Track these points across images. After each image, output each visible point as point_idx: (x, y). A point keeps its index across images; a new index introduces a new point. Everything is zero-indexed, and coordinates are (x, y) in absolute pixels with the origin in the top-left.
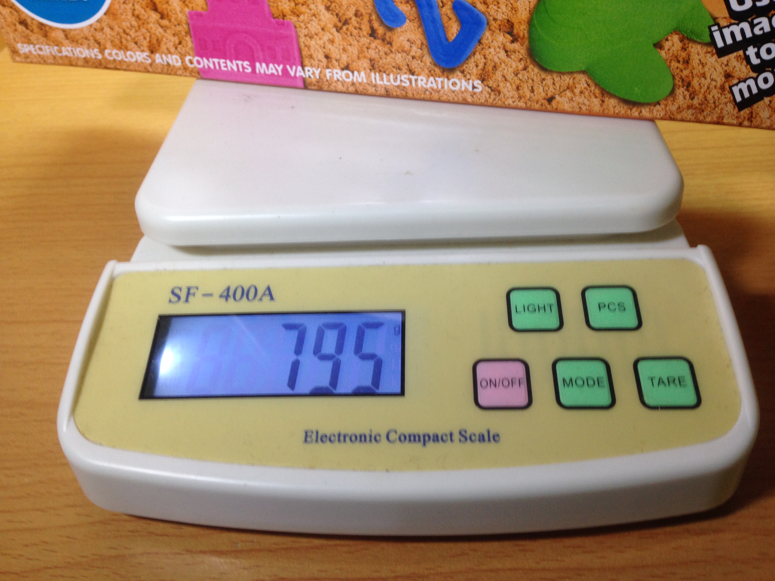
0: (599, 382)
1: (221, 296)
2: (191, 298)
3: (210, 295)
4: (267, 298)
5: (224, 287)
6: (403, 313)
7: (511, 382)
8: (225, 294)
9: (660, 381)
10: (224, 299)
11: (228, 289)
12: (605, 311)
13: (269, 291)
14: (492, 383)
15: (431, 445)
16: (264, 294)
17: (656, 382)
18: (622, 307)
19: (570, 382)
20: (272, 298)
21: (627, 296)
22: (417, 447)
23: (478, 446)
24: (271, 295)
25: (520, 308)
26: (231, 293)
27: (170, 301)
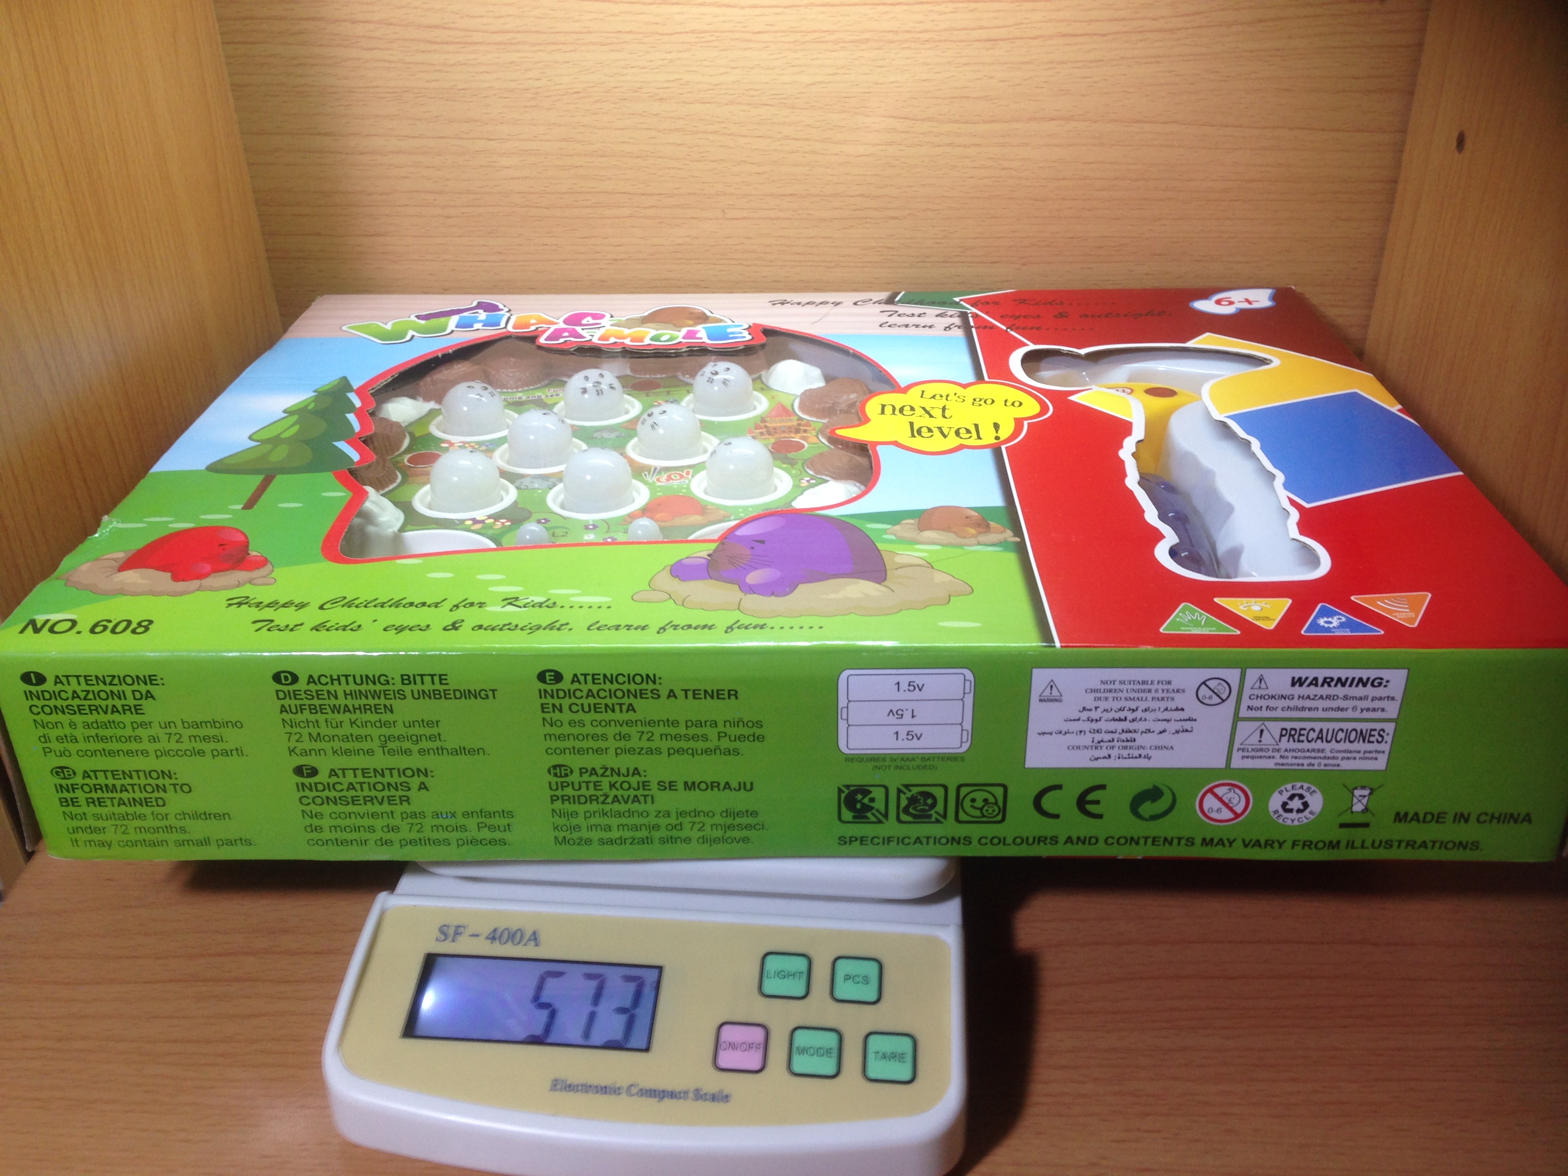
0: (828, 1052)
1: (487, 938)
2: (459, 938)
3: (477, 936)
4: (532, 943)
5: (492, 929)
6: (660, 969)
7: (750, 1046)
8: (491, 936)
9: (884, 1056)
10: (489, 941)
11: (495, 930)
12: (850, 982)
13: (535, 938)
14: (732, 1046)
15: (667, 1101)
16: (529, 940)
17: (880, 1055)
18: (866, 980)
19: (803, 1051)
20: (537, 945)
21: (872, 969)
22: (653, 1101)
23: (709, 1105)
24: (535, 939)
25: (772, 974)
26: (498, 935)
27: (437, 940)
